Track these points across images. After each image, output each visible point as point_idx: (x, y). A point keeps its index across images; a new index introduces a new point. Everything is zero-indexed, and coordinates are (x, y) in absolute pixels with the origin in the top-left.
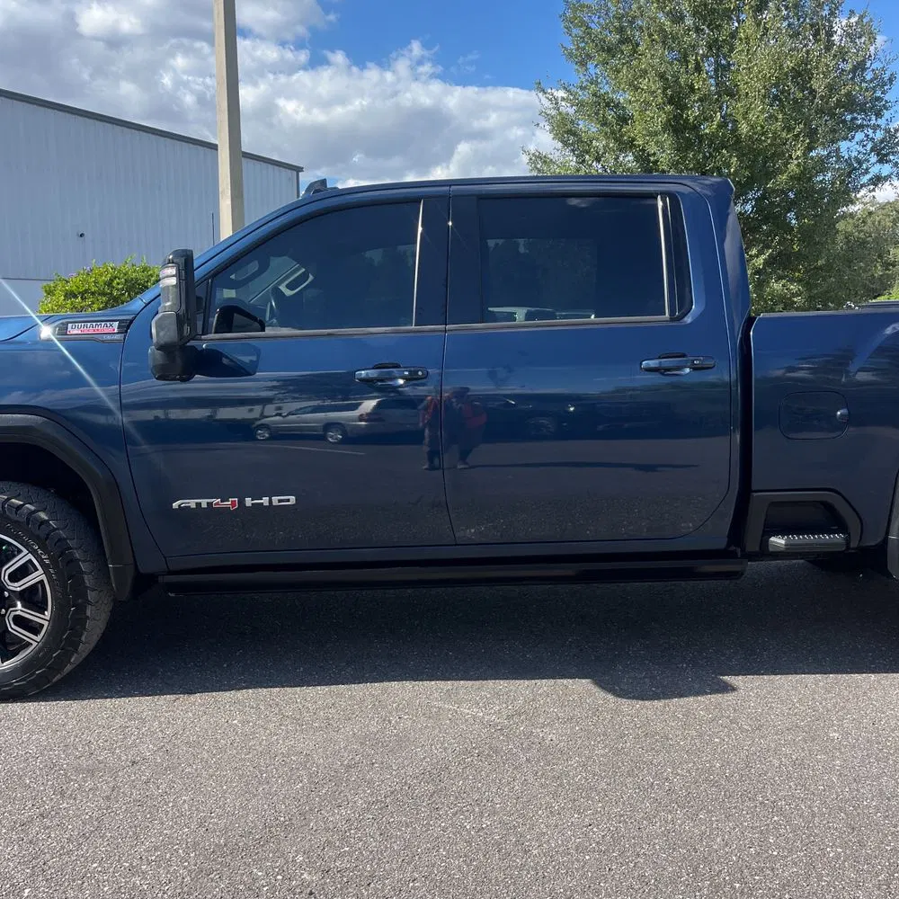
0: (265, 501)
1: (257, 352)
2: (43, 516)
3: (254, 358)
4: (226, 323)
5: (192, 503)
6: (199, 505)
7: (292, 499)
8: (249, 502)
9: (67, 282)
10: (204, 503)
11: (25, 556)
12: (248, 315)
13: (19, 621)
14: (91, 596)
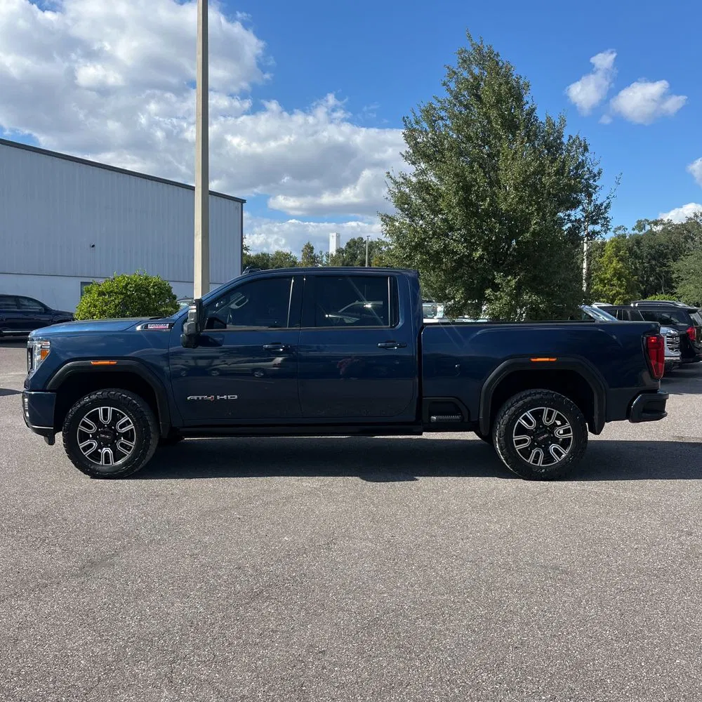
0: (225, 397)
1: (223, 337)
2: (134, 401)
3: (221, 339)
4: (210, 325)
5: (195, 398)
6: (198, 398)
7: (236, 396)
8: (218, 397)
9: (100, 285)
10: (200, 397)
11: (126, 418)
12: (220, 321)
13: (122, 445)
14: (152, 435)
